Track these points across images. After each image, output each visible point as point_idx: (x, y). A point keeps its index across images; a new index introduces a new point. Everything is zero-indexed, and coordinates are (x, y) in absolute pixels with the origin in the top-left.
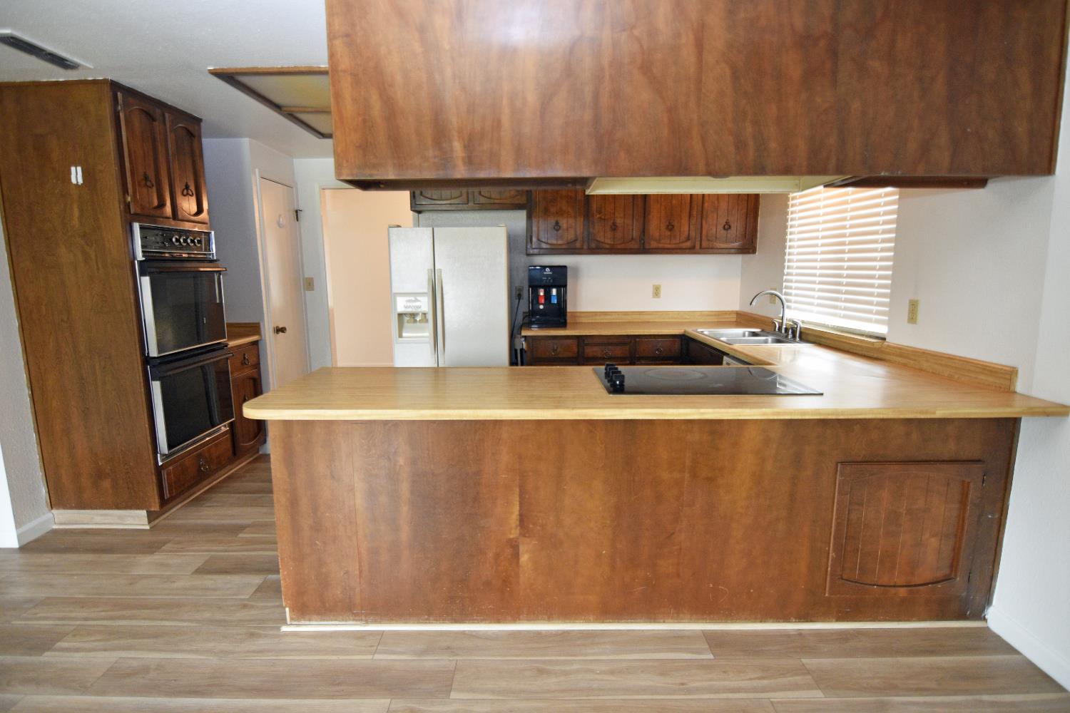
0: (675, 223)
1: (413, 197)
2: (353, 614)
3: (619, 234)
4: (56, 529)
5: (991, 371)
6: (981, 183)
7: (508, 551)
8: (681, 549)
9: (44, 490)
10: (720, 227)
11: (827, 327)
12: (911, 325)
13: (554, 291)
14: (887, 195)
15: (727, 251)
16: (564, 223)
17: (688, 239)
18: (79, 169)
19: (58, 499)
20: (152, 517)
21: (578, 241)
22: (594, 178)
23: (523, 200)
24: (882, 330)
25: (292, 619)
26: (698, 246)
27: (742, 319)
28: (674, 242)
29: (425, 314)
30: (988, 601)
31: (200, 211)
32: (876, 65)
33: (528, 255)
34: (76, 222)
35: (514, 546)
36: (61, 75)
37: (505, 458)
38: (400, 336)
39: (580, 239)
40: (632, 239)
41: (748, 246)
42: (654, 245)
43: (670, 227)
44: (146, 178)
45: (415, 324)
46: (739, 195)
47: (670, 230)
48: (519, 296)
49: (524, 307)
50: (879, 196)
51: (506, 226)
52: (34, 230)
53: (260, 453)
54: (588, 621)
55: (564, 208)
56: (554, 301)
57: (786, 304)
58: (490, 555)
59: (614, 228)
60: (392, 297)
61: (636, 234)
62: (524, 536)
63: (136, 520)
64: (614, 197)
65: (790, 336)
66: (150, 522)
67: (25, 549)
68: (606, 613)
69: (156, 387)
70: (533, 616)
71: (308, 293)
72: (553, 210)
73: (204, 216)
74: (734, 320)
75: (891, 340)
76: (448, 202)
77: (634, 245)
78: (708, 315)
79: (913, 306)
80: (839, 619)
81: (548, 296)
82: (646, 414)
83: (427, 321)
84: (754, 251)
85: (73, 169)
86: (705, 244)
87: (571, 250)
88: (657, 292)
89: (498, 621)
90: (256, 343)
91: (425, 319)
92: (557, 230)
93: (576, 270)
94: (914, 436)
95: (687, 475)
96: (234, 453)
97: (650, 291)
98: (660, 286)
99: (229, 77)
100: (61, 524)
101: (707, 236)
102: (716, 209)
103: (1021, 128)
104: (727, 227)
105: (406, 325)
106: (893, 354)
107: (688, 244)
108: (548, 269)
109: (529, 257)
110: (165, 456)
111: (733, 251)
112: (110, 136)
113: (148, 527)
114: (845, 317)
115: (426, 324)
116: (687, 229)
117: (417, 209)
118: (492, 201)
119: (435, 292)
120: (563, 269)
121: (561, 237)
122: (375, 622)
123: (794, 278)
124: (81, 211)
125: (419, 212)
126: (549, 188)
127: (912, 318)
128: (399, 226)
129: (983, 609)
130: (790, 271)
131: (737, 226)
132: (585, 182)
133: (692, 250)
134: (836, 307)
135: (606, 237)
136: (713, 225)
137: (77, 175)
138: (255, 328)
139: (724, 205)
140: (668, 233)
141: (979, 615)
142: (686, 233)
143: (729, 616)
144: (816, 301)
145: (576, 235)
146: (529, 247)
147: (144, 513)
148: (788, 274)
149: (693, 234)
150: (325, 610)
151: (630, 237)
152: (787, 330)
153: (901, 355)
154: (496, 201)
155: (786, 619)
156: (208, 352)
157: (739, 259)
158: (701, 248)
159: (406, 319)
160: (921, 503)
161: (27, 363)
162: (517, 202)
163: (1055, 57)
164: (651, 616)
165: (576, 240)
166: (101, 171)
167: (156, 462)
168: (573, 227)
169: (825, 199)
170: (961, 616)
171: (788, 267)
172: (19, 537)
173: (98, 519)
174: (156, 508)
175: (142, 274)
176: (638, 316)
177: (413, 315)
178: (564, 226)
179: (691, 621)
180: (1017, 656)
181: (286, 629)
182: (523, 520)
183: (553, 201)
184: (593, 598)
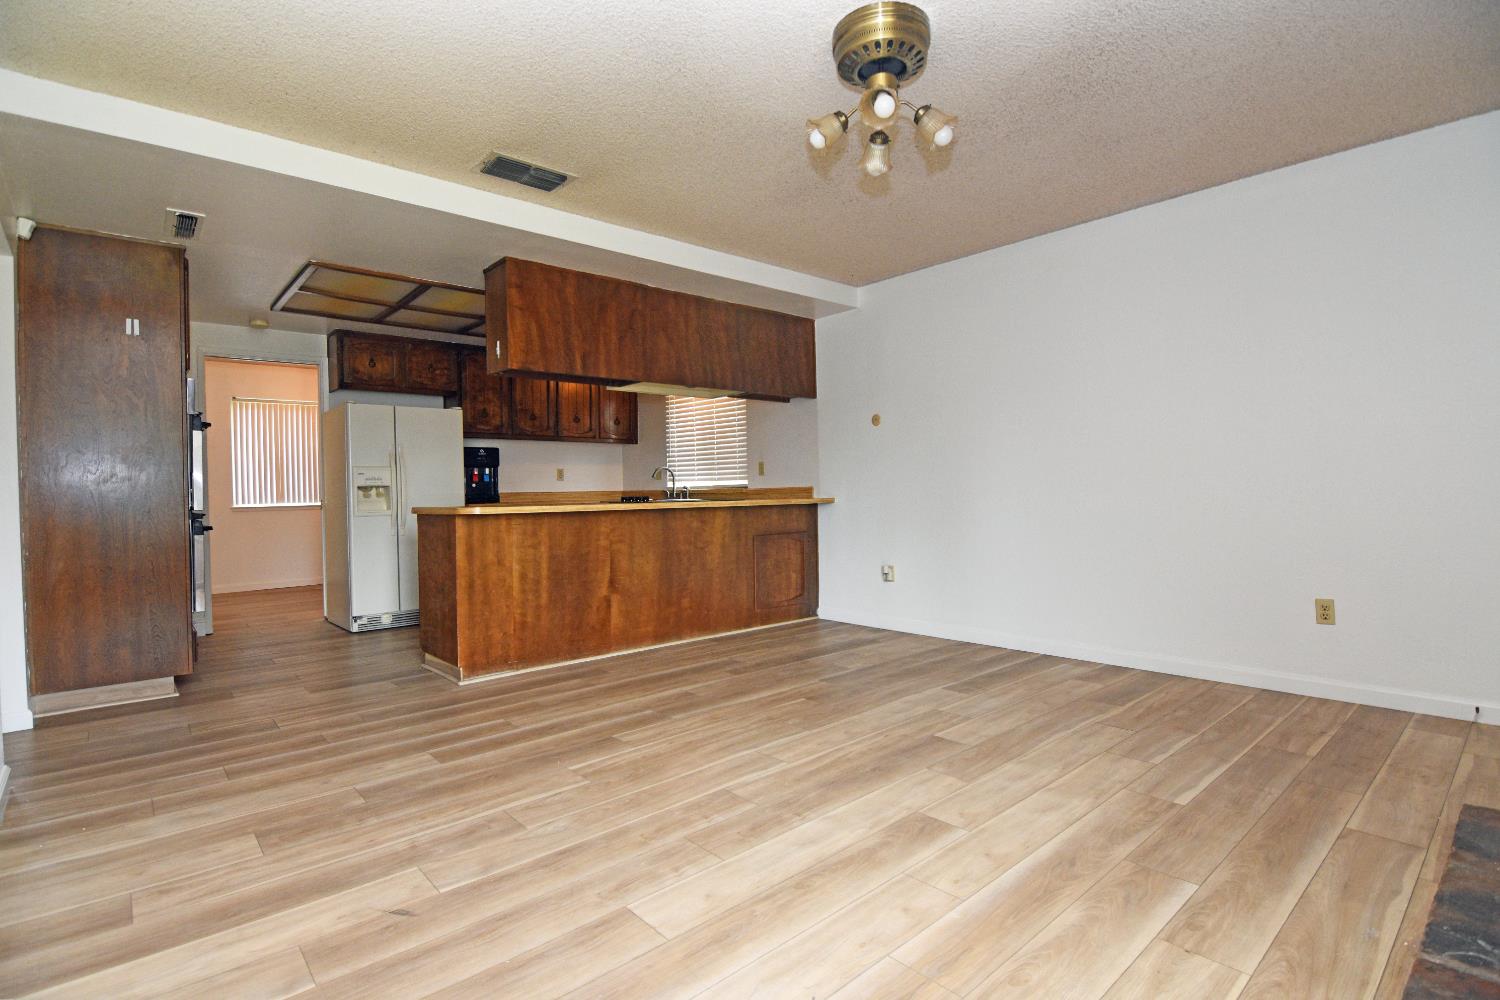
0: (580, 417)
2: (510, 665)
3: (537, 424)
5: (803, 490)
6: (786, 400)
7: (604, 604)
8: (691, 592)
9: (29, 671)
10: (613, 422)
12: (761, 477)
13: (487, 471)
14: (739, 404)
16: (491, 410)
17: (591, 430)
18: (136, 321)
21: (503, 428)
24: (745, 482)
25: (464, 676)
28: (581, 432)
29: (383, 487)
30: (816, 604)
34: (124, 373)
35: (608, 601)
39: (506, 426)
40: (548, 428)
42: (565, 433)
43: (577, 420)
47: (577, 422)
55: (491, 398)
56: (487, 479)
58: (595, 608)
59: (534, 417)
61: (551, 425)
62: (613, 593)
63: (159, 688)
66: (177, 690)
68: (659, 637)
72: (481, 399)
75: (751, 487)
77: (550, 433)
78: (601, 495)
79: (761, 466)
80: (762, 624)
81: (482, 474)
83: (383, 496)
84: (633, 442)
85: (129, 321)
86: (602, 435)
87: (498, 434)
88: (560, 475)
89: (599, 654)
91: (380, 494)
92: (486, 417)
93: (505, 454)
94: (782, 521)
97: (556, 473)
98: (564, 470)
101: (602, 428)
102: (609, 407)
104: (617, 422)
106: (752, 494)
107: (591, 434)
108: (482, 451)
111: (625, 441)
112: (179, 296)
113: (175, 694)
114: (719, 479)
115: (383, 498)
116: (589, 422)
118: (424, 386)
119: (396, 465)
120: (496, 451)
121: (490, 423)
122: (523, 668)
123: (676, 459)
127: (761, 473)
129: (815, 609)
130: (672, 454)
131: (625, 424)
133: (592, 439)
134: (711, 474)
135: (525, 425)
136: (608, 420)
137: (133, 327)
139: (614, 405)
140: (575, 426)
141: (813, 612)
142: (588, 425)
144: (696, 473)
145: (502, 421)
147: (170, 680)
148: (671, 457)
149: (593, 426)
150: (489, 666)
151: (546, 426)
152: (677, 495)
153: (759, 494)
154: (428, 387)
157: (619, 448)
158: (597, 438)
159: (361, 492)
160: (787, 556)
162: (448, 389)
165: (502, 426)
167: (193, 622)
168: (499, 414)
171: (671, 452)
174: (189, 670)
175: (195, 427)
176: (546, 497)
178: (492, 413)
179: (699, 636)
181: (461, 684)
182: (612, 583)
183: (480, 391)
184: (650, 629)
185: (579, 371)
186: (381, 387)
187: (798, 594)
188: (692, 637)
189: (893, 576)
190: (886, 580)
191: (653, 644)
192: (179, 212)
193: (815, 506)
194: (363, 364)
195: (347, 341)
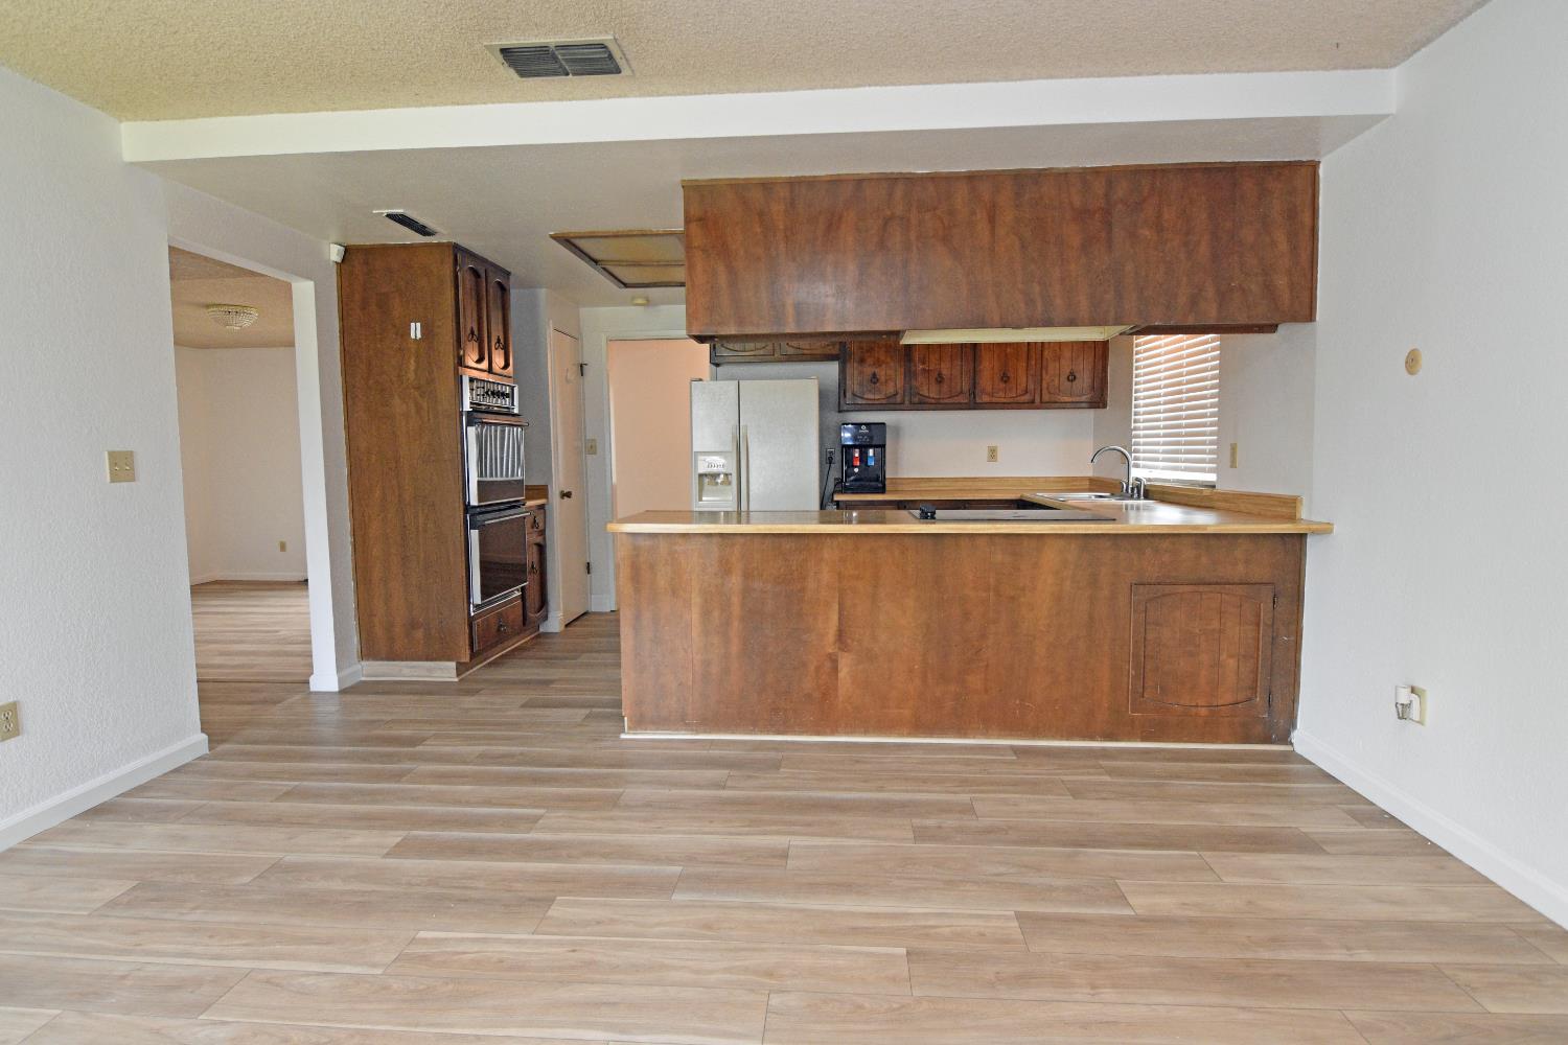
0: (1010, 374)
1: (713, 349)
2: (686, 724)
3: (945, 387)
4: (365, 682)
5: (1284, 502)
6: (1272, 328)
7: (828, 664)
8: (987, 666)
9: (356, 639)
10: (1064, 378)
11: (1169, 481)
13: (871, 452)
15: (1073, 405)
16: (881, 373)
17: (1026, 392)
18: (419, 325)
19: (369, 652)
20: (461, 669)
21: (898, 396)
22: (904, 332)
23: (835, 351)
24: (1211, 477)
25: (630, 728)
26: (1037, 400)
27: (1095, 484)
28: (1010, 395)
29: (726, 475)
30: (1292, 724)
31: (506, 366)
32: (1146, 232)
33: (840, 412)
34: (411, 376)
35: (834, 661)
36: (413, 238)
37: (826, 576)
38: (700, 500)
39: (900, 392)
40: (961, 392)
41: (1098, 401)
42: (986, 399)
43: (1005, 379)
44: (472, 333)
45: (715, 488)
46: (1084, 342)
47: (1005, 382)
48: (830, 461)
49: (835, 474)
50: (1206, 342)
51: (818, 378)
52: (371, 382)
53: (541, 630)
54: (901, 735)
55: (882, 358)
56: (871, 463)
57: (1132, 462)
58: (812, 668)
59: (940, 380)
60: (693, 456)
61: (966, 388)
62: (843, 650)
63: (445, 671)
64: (940, 346)
65: (1136, 496)
66: (458, 675)
67: (343, 692)
68: (918, 728)
69: (474, 534)
70: (851, 730)
71: (589, 457)
72: (869, 360)
73: (511, 368)
74: (1087, 487)
75: (1220, 488)
76: (752, 353)
77: (963, 399)
78: (1054, 482)
80: (1144, 739)
81: (864, 458)
82: (948, 529)
83: (730, 483)
84: (1104, 406)
85: (413, 325)
86: (1046, 397)
87: (891, 405)
88: (993, 454)
89: (818, 733)
90: (542, 507)
91: (727, 482)
92: (875, 383)
93: (897, 430)
94: (1204, 560)
95: (991, 594)
96: (524, 624)
97: (985, 454)
98: (996, 447)
99: (567, 241)
100: (367, 676)
101: (1048, 388)
102: (1058, 358)
103: (1281, 282)
104: (1072, 377)
105: (706, 487)
106: (1218, 500)
107: (1027, 398)
108: (863, 427)
109: (841, 414)
110: (477, 607)
111: (1084, 405)
112: (449, 294)
113: (456, 680)
114: (1186, 469)
115: (729, 487)
116: (1024, 379)
117: (716, 362)
118: (800, 352)
119: (739, 450)
120: (882, 427)
121: (880, 392)
122: (705, 732)
123: (1141, 433)
124: (417, 362)
125: (717, 365)
126: (865, 339)
128: (701, 380)
129: (1288, 734)
130: (1138, 425)
131: (1084, 380)
132: (898, 334)
133: (1031, 405)
134: (1176, 461)
135: (930, 391)
136: (1055, 374)
137: (416, 330)
138: (541, 491)
139: (1067, 354)
140: (1002, 385)
141: (1285, 739)
142: (1024, 386)
143: (1036, 733)
144: (1161, 456)
145: (896, 387)
146: (842, 402)
147: (453, 664)
148: (1135, 429)
149: (1031, 387)
150: (660, 719)
151: (959, 390)
152: (1133, 489)
153: (1226, 501)
154: (806, 352)
155: (1092, 738)
156: (510, 508)
157: (1088, 414)
158: (1041, 402)
159: (706, 480)
160: (1215, 625)
161: (353, 511)
162: (829, 352)
163: (1307, 220)
164: (961, 732)
165: (896, 394)
166: (439, 327)
167: (469, 613)
168: (893, 377)
169: (1189, 347)
170: (1267, 740)
171: (1135, 421)
172: (340, 681)
173: (406, 671)
174: (466, 659)
175: (469, 424)
176: (970, 483)
177: (715, 476)
178: (883, 379)
179: (999, 737)
180: (1308, 766)
181: (623, 736)
182: (841, 636)
183: (868, 351)
184: (907, 712)
185: (791, 328)
186: (753, 357)
187: (1241, 696)
188: (986, 735)
189: (1422, 712)
190: (1401, 717)
191: (910, 735)
192: (386, 211)
193: (1302, 537)
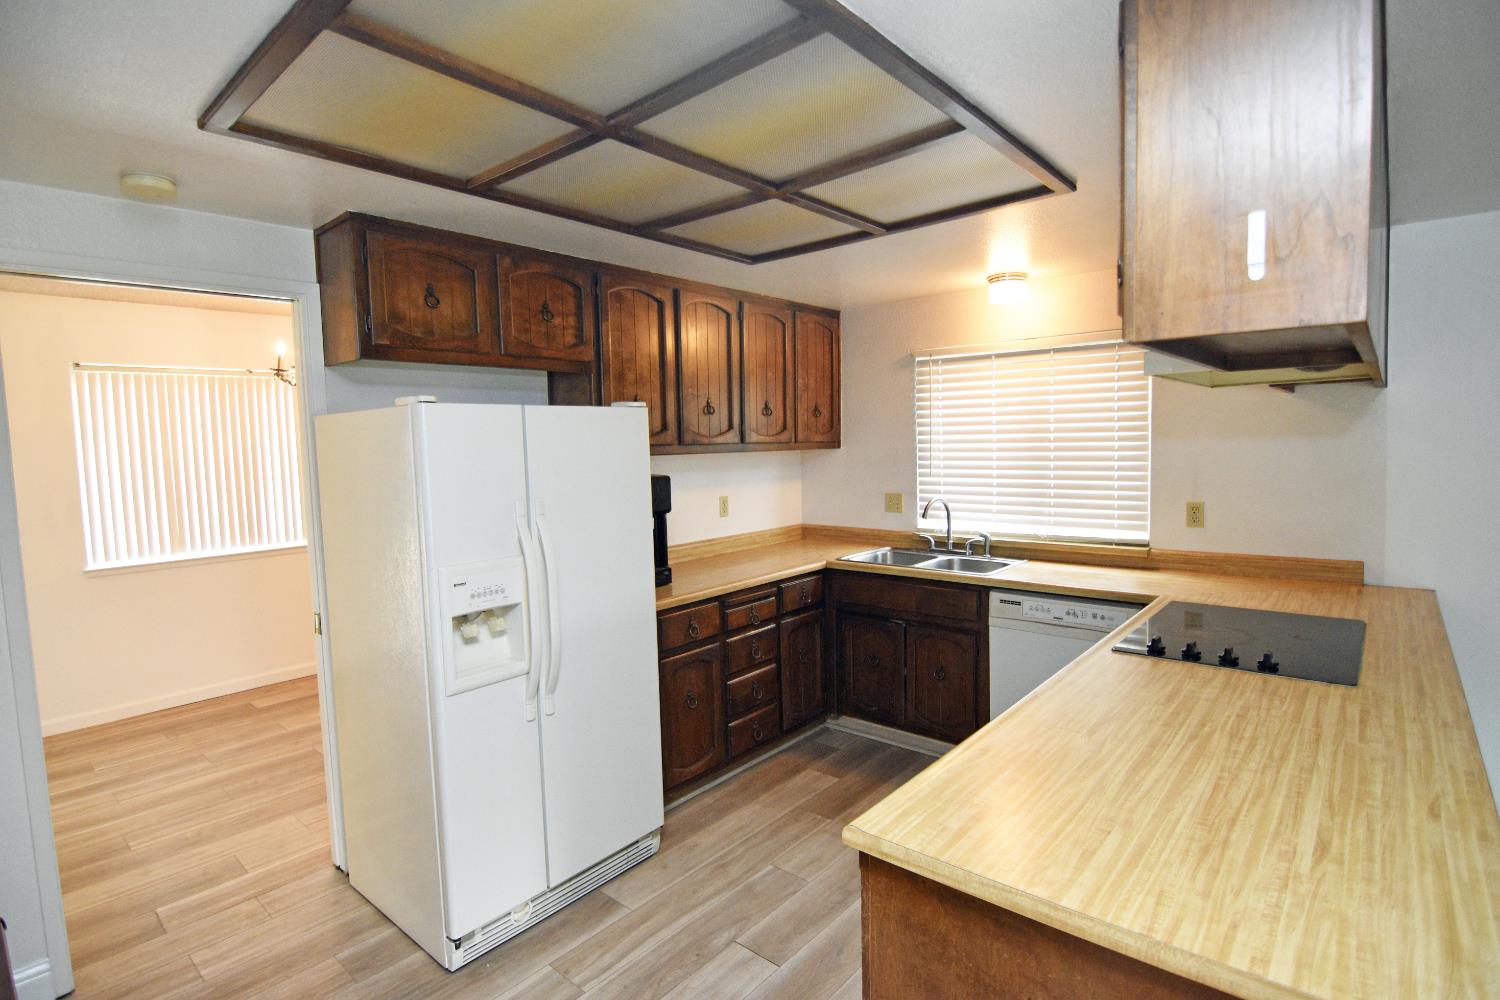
3: (715, 420)
5: (1334, 568)
10: (810, 413)
12: (1193, 529)
23: (588, 354)
24: (1140, 536)
28: (771, 433)
41: (837, 441)
59: (709, 410)
75: (1161, 546)
79: (1195, 509)
84: (839, 447)
86: (801, 435)
88: (723, 507)
98: (726, 497)
101: (802, 425)
102: (806, 389)
104: (817, 412)
107: (786, 436)
116: (781, 414)
118: (536, 352)
127: (1195, 522)
135: (700, 426)
136: (805, 407)
139: (812, 383)
140: (764, 420)
154: (542, 352)
158: (796, 442)
162: (577, 357)
186: (452, 355)
194: (410, 302)
195: (375, 240)
